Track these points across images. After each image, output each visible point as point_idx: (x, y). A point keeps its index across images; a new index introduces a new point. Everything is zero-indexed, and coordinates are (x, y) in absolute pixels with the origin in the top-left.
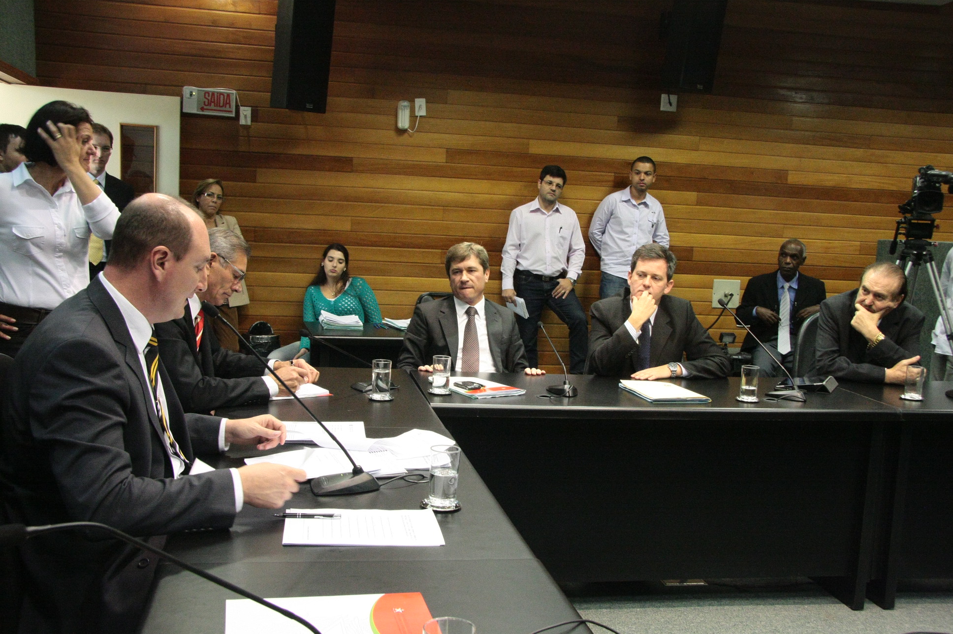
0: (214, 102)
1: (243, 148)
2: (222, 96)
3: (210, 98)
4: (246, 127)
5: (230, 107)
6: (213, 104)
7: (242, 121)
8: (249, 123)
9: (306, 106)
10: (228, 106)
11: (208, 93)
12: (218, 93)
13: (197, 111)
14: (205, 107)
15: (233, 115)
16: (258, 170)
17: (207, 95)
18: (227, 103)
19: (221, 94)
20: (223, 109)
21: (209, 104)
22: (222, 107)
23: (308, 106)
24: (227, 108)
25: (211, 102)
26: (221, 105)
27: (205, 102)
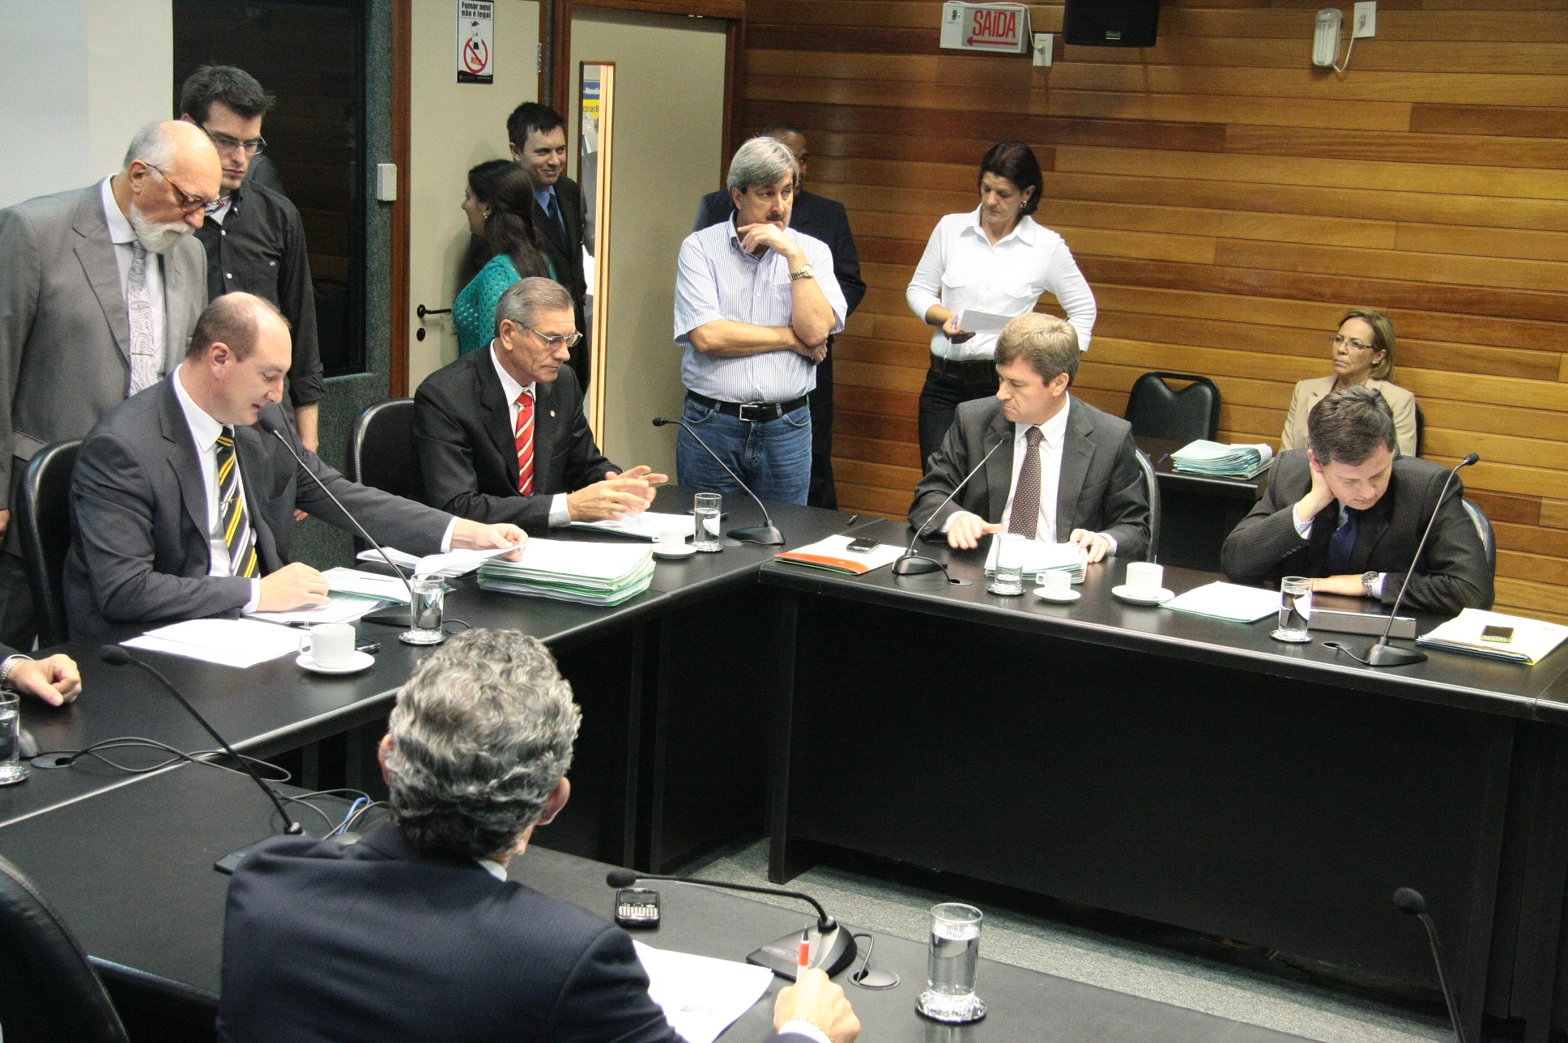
0: (989, 28)
1: (1036, 109)
2: (1002, 17)
3: (982, 22)
4: (1043, 70)
5: (1014, 36)
6: (987, 31)
7: (1037, 61)
8: (1048, 63)
9: (1105, 36)
10: (1011, 33)
11: (979, 11)
12: (996, 11)
13: (963, 45)
14: (976, 38)
15: (1018, 50)
16: (1060, 148)
17: (979, 14)
18: (1009, 29)
19: (1002, 12)
20: (1003, 39)
21: (981, 33)
22: (1002, 36)
23: (1110, 36)
24: (1010, 39)
25: (985, 28)
26: (1001, 32)
27: (974, 29)
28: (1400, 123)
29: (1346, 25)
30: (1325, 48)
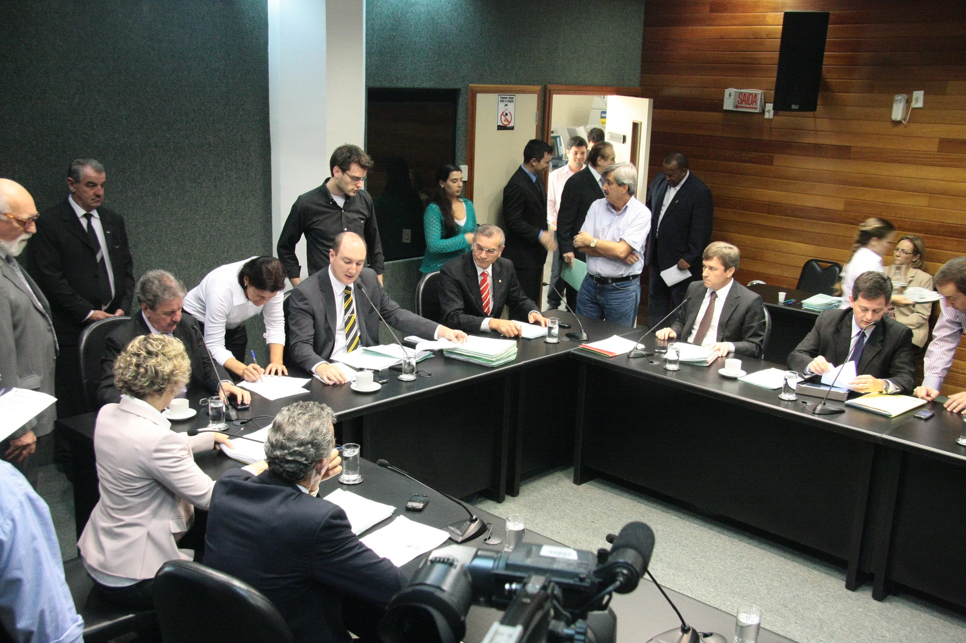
0: (745, 101)
1: (766, 137)
2: (751, 96)
3: (742, 98)
4: (769, 120)
5: (756, 104)
6: (744, 102)
7: (767, 116)
8: (771, 117)
9: (791, 106)
10: (754, 103)
11: (741, 93)
12: (748, 93)
13: (733, 108)
14: (739, 105)
15: (757, 111)
16: (776, 155)
17: (741, 95)
18: (754, 102)
19: (751, 94)
20: (751, 106)
21: (741, 103)
22: (751, 104)
23: (794, 107)
24: (754, 106)
25: (743, 101)
26: (750, 102)
27: (738, 101)
28: (933, 147)
29: (908, 102)
30: (898, 112)
